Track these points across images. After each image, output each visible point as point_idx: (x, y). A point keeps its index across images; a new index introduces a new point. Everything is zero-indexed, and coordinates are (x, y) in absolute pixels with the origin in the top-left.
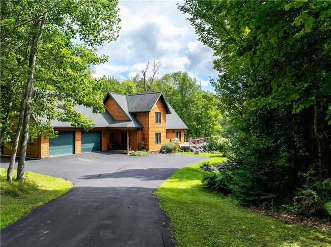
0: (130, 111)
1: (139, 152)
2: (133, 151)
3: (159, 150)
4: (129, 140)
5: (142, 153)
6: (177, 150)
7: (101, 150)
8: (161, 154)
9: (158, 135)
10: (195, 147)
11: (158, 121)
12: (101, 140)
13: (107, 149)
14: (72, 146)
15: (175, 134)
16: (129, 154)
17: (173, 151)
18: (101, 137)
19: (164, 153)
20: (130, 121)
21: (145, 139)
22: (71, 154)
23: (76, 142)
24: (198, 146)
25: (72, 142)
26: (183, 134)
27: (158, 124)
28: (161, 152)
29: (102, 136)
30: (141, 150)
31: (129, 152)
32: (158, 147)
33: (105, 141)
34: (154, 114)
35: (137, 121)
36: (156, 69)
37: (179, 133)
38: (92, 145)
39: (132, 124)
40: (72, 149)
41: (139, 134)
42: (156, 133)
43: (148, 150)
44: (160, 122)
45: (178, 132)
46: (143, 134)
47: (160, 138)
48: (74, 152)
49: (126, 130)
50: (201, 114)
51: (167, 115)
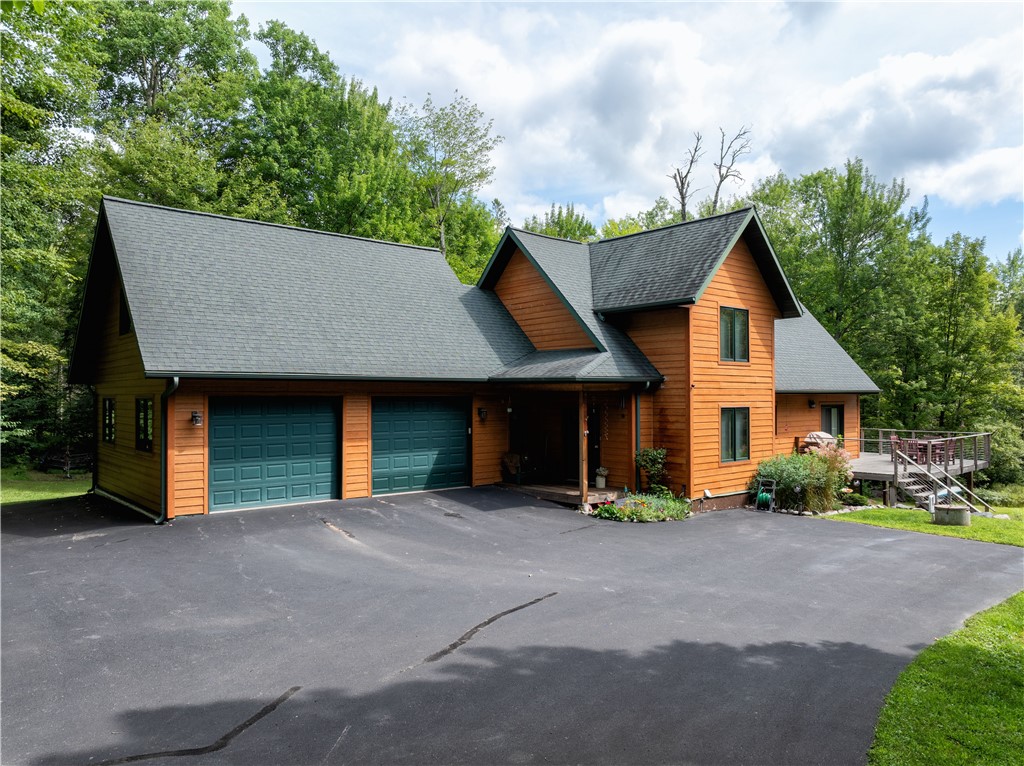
0: (601, 305)
1: (639, 498)
2: (611, 496)
3: (742, 490)
4: (593, 439)
5: (651, 506)
6: (832, 491)
7: (469, 482)
8: (751, 512)
9: (736, 422)
10: (921, 479)
11: (735, 348)
12: (469, 438)
13: (499, 480)
14: (326, 463)
15: (816, 417)
16: (587, 509)
17: (814, 501)
18: (470, 424)
19: (764, 506)
20: (597, 349)
21: (673, 439)
22: (326, 499)
23: (345, 444)
24: (936, 471)
25: (329, 445)
26: (852, 418)
27: (734, 369)
28: (750, 499)
29: (476, 418)
30: (649, 491)
31: (593, 498)
32: (735, 479)
33: (486, 444)
34: (714, 315)
35: (629, 350)
36: (727, 162)
37: (834, 412)
38: (425, 461)
39: (604, 366)
40: (327, 476)
41: (641, 414)
42: (724, 411)
43: (681, 490)
44: (746, 356)
45: (829, 406)
46: (661, 414)
47: (746, 433)
48: (337, 491)
49: (576, 394)
50: (926, 333)
51: (777, 322)
